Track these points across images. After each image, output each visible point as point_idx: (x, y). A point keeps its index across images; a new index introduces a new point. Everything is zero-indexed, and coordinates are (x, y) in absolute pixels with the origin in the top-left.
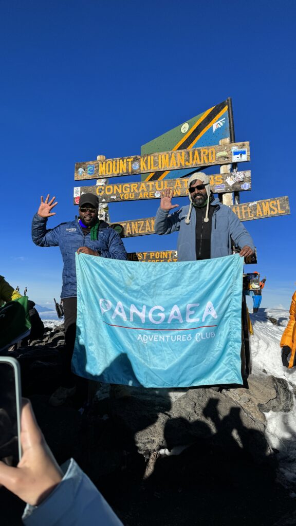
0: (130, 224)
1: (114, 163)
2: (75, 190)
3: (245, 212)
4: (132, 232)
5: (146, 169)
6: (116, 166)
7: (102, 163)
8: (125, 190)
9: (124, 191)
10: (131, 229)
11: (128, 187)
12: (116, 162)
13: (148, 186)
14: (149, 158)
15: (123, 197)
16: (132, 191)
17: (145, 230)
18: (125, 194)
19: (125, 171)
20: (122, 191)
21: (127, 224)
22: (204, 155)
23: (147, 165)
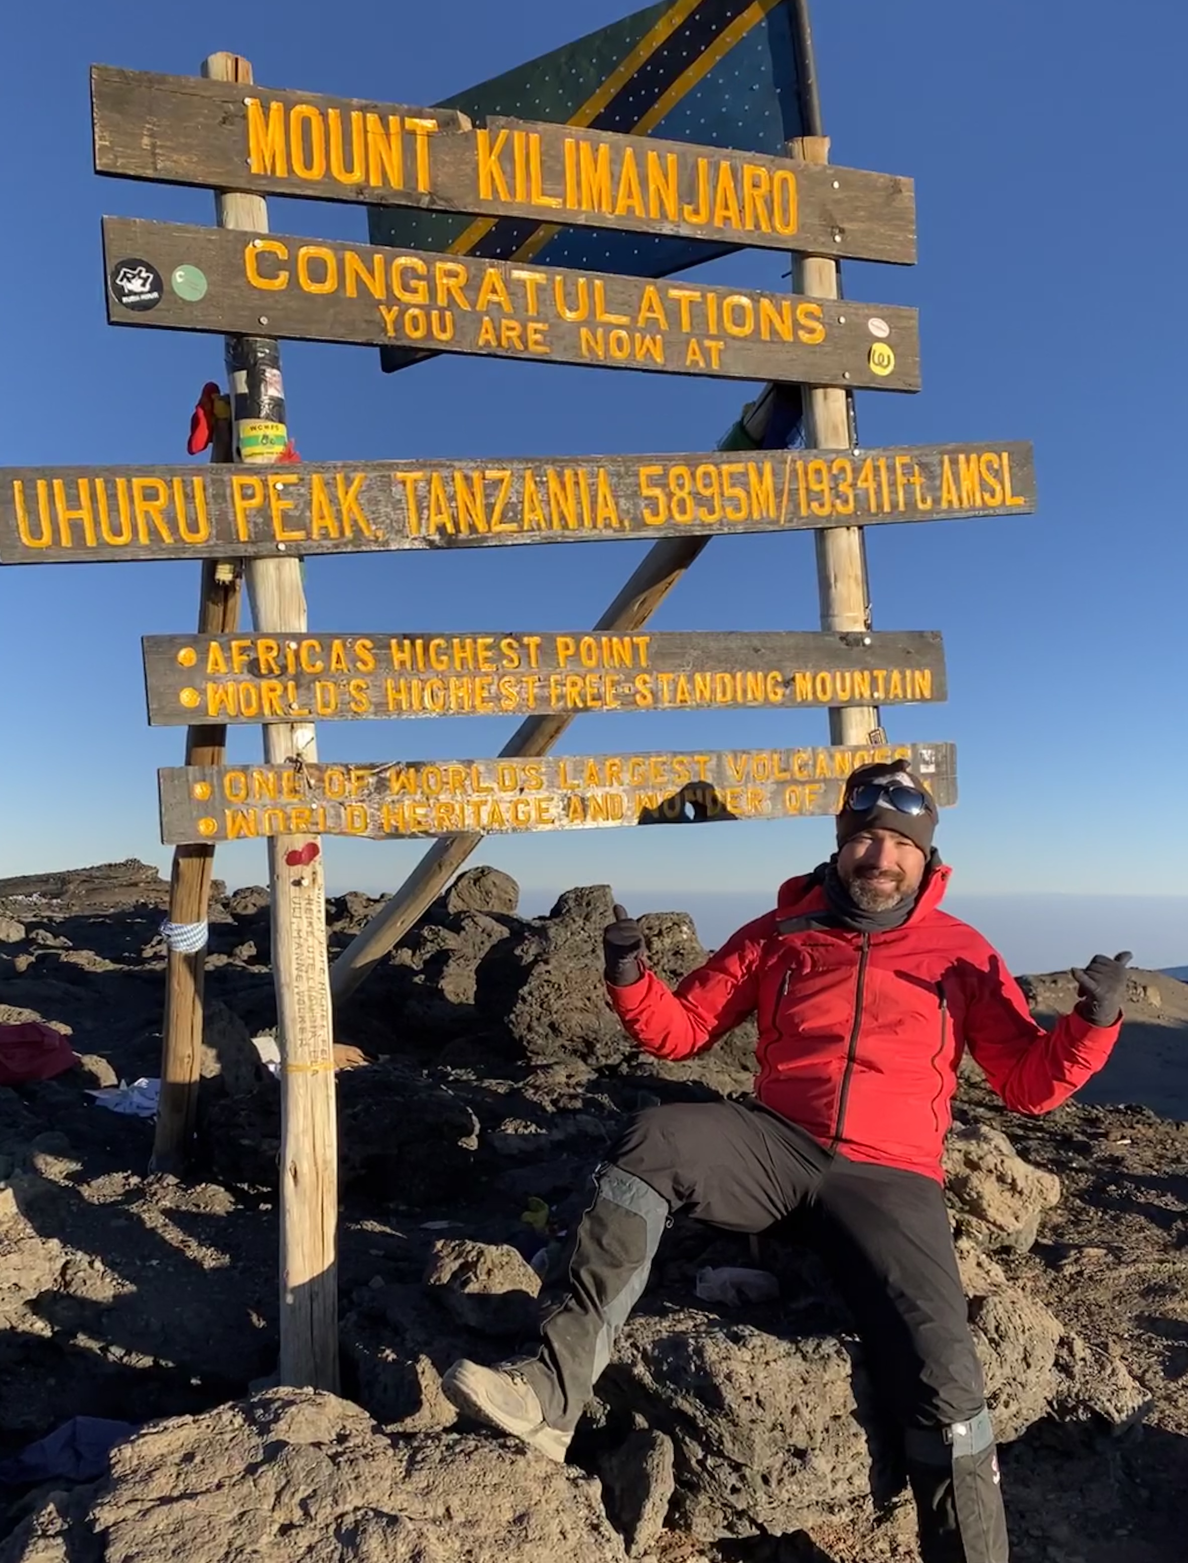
1: (334, 124)
4: (456, 525)
5: (504, 196)
6: (347, 140)
7: (266, 110)
8: (406, 288)
9: (398, 292)
10: (453, 508)
11: (417, 275)
12: (347, 120)
13: (521, 286)
14: (518, 138)
15: (399, 324)
16: (442, 300)
17: (520, 518)
18: (404, 308)
19: (396, 182)
20: (389, 289)
22: (756, 192)
23: (510, 178)
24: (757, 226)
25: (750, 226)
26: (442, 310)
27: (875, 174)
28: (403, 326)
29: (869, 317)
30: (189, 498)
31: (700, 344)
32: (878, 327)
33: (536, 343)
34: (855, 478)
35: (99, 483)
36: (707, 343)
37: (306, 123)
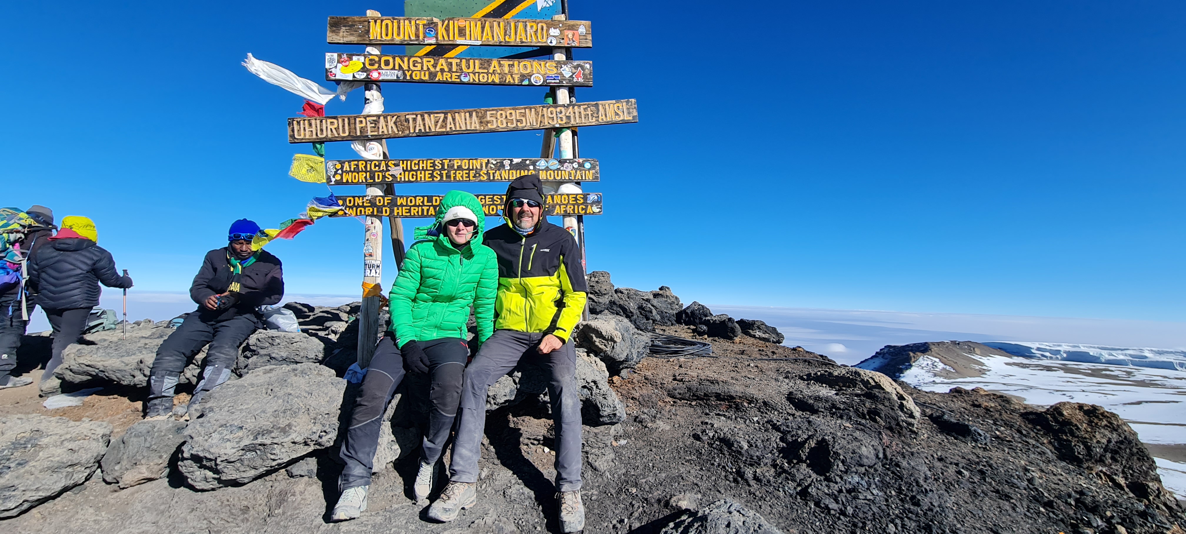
0: (422, 116)
1: (395, 24)
2: (327, 57)
3: (585, 115)
4: (425, 129)
5: (446, 38)
6: (399, 28)
7: (376, 22)
8: (414, 66)
9: (412, 67)
10: (424, 125)
11: (417, 62)
12: (399, 23)
13: (451, 64)
14: (451, 22)
15: (411, 76)
17: (446, 127)
18: (413, 71)
20: (409, 67)
21: (417, 116)
25: (529, 41)
26: (425, 71)
33: (455, 78)
34: (566, 113)
35: (318, 121)
37: (387, 25)
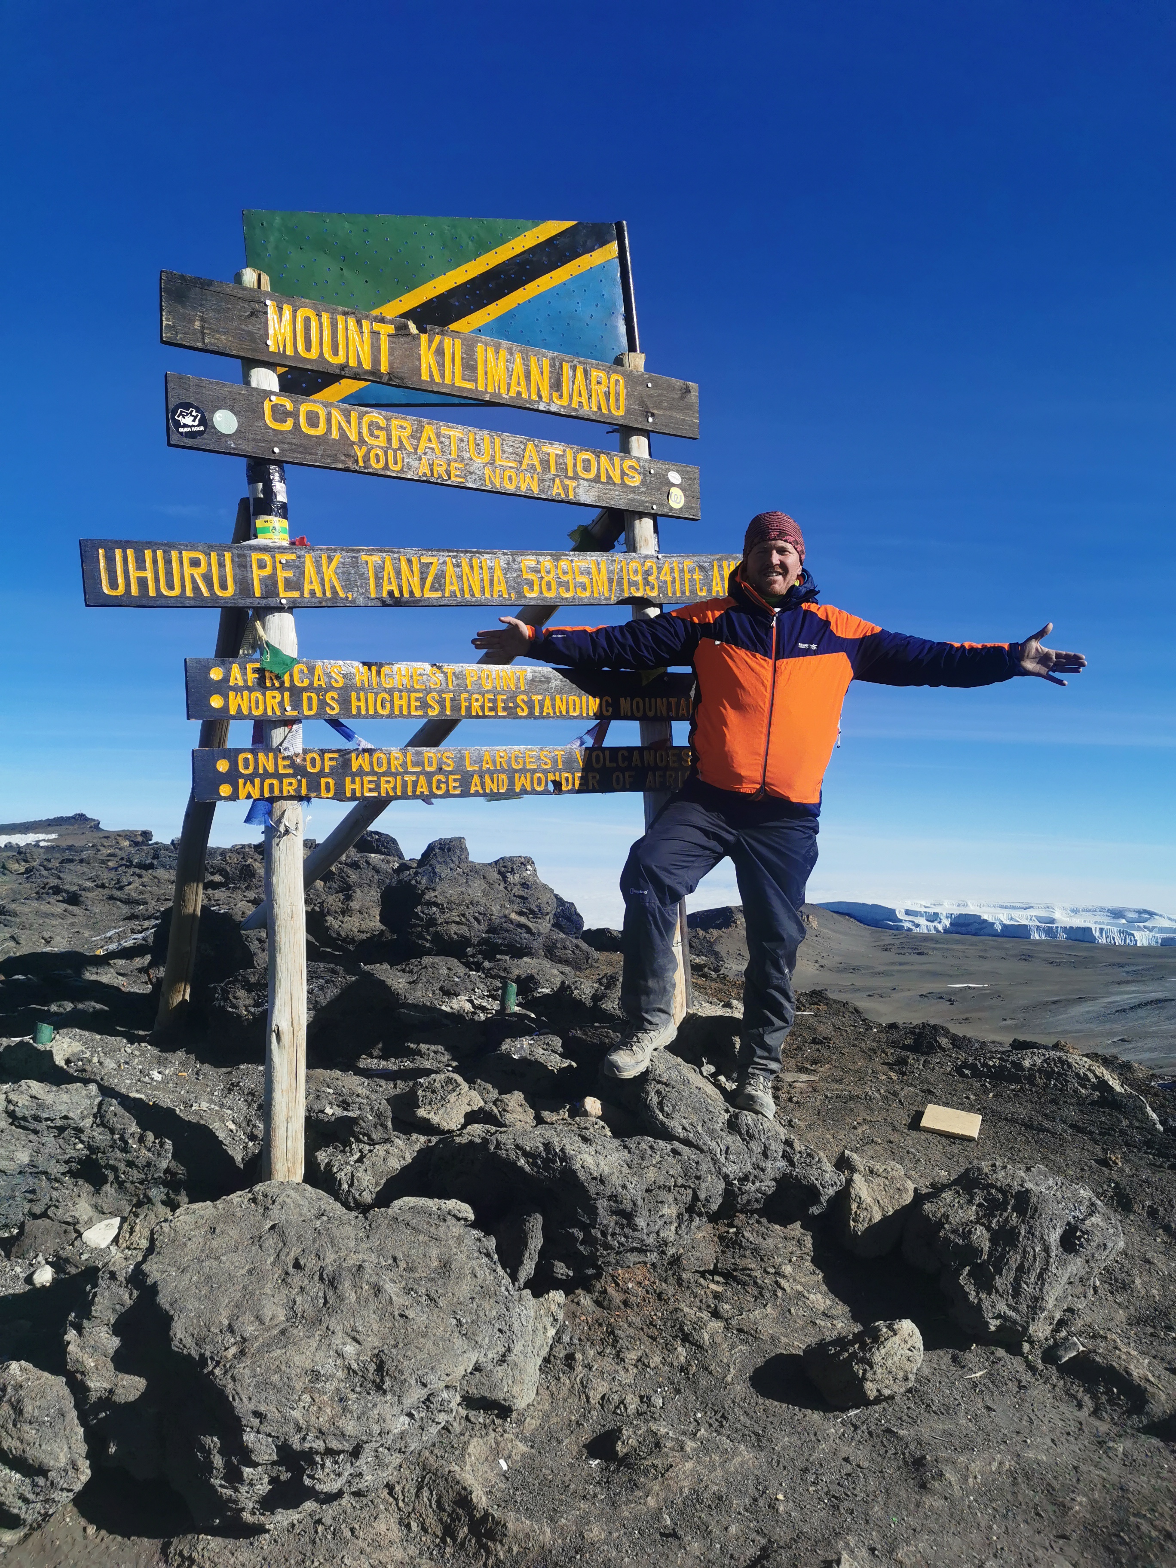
1: (326, 322)
4: (401, 592)
5: (437, 378)
6: (334, 332)
8: (372, 435)
9: (366, 436)
10: (399, 579)
11: (379, 427)
12: (333, 318)
14: (448, 342)
15: (366, 460)
17: (443, 588)
18: (370, 448)
19: (366, 365)
20: (360, 435)
22: (598, 387)
23: (441, 366)
24: (600, 408)
25: (595, 409)
26: (395, 451)
27: (674, 380)
28: (369, 460)
29: (668, 470)
30: (221, 565)
31: (562, 482)
32: (674, 477)
33: (457, 476)
34: (659, 573)
35: (159, 553)
36: (567, 482)
37: (307, 320)
